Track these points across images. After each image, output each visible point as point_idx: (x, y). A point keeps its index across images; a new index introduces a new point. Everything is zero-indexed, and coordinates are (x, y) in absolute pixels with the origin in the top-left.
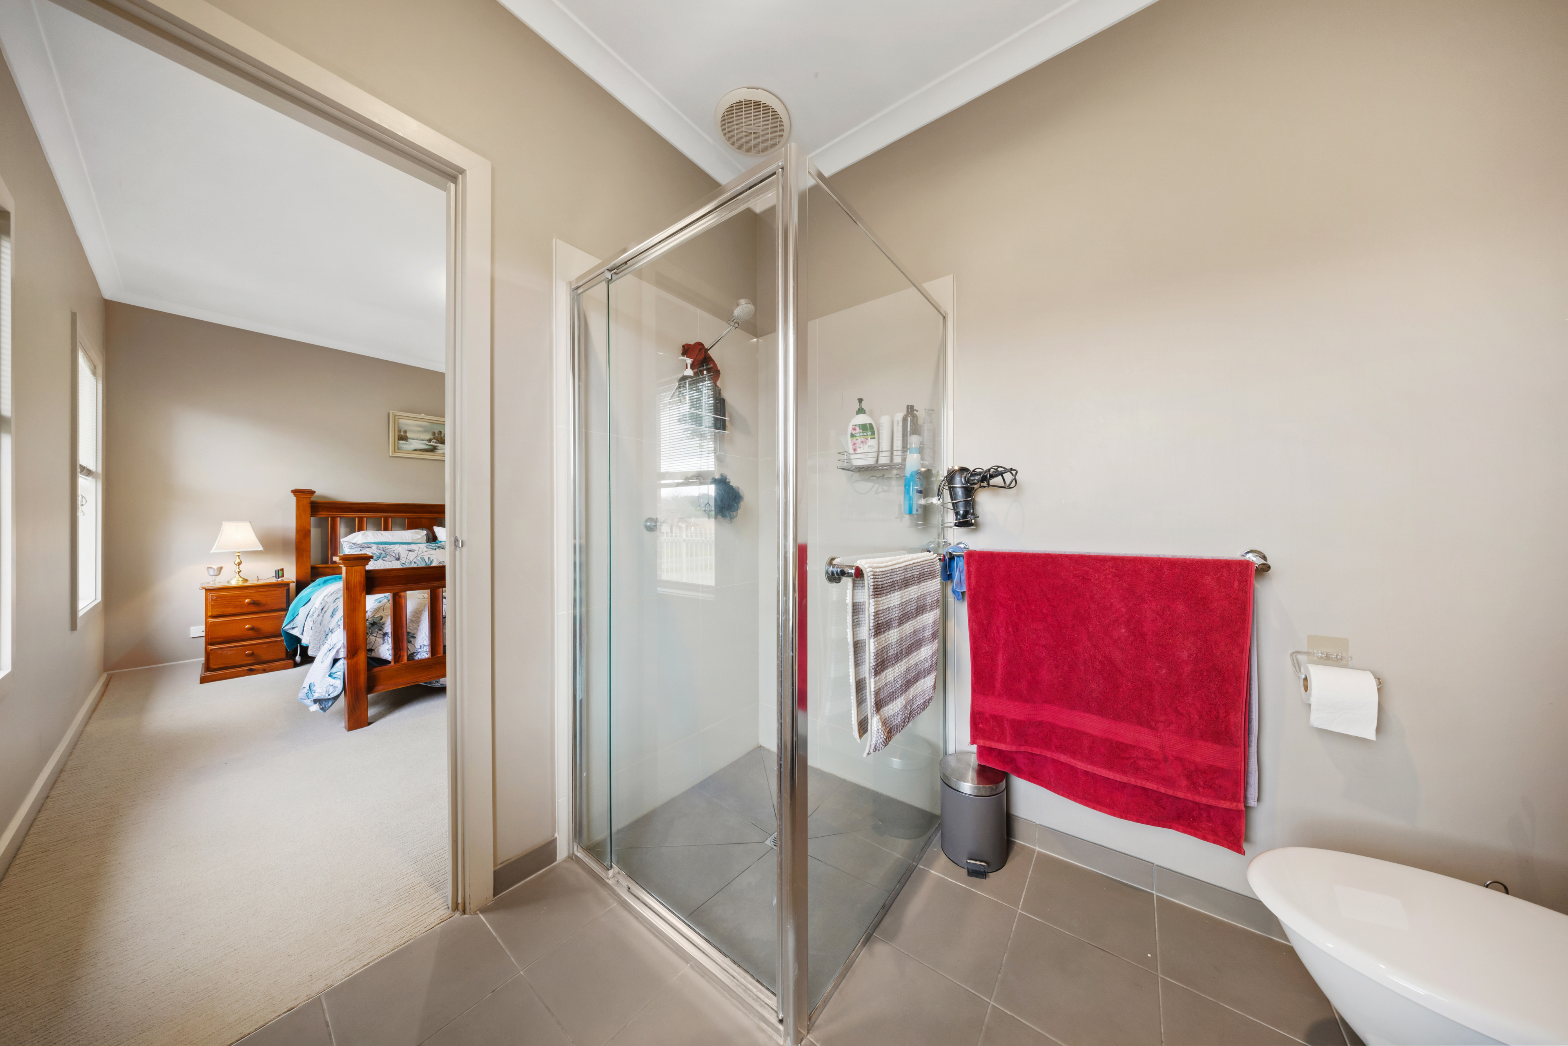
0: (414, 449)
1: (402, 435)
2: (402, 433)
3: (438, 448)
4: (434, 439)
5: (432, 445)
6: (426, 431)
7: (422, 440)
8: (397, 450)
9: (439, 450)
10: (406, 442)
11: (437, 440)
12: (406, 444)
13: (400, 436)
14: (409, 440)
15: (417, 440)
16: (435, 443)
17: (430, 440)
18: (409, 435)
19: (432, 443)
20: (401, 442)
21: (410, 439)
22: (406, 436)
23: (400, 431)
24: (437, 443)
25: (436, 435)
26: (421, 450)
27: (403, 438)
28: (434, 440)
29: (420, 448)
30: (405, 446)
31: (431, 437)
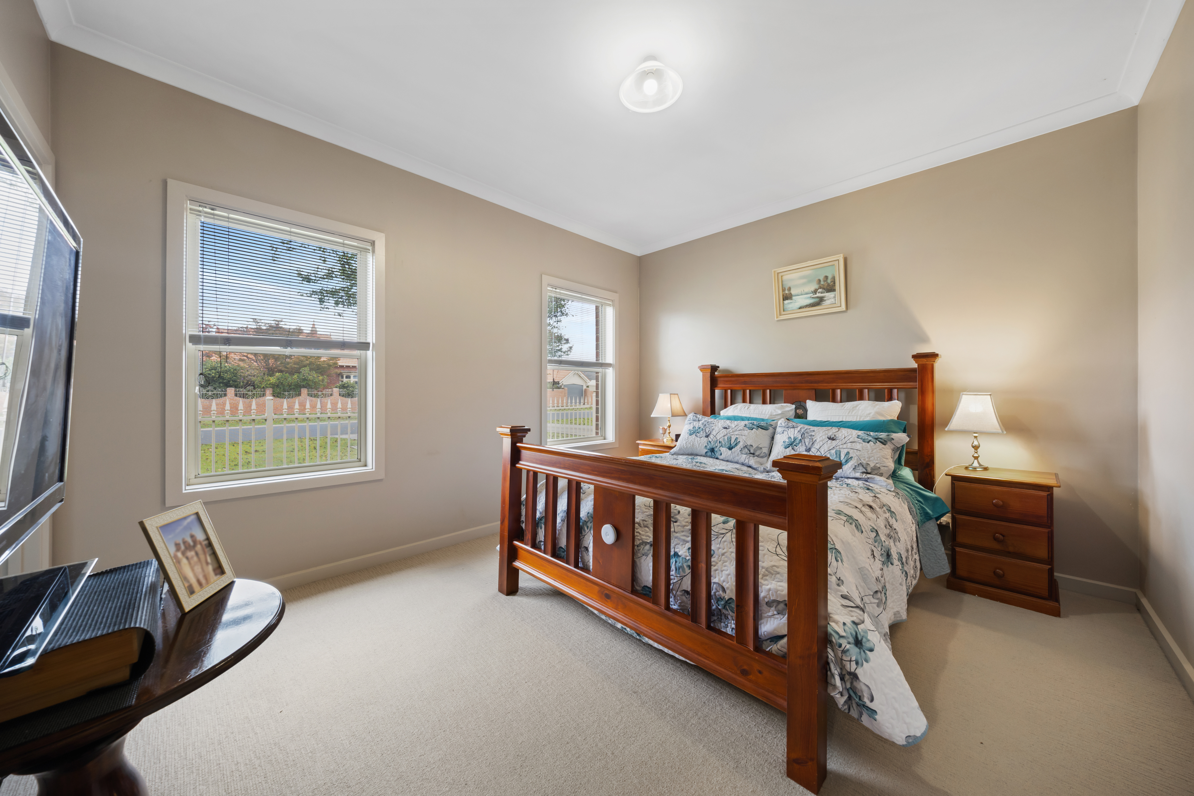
0: (799, 307)
1: (786, 294)
2: (787, 292)
3: (825, 299)
4: (820, 288)
5: (817, 297)
6: (810, 282)
7: (807, 294)
8: (783, 313)
9: (827, 301)
10: (791, 301)
11: (823, 289)
12: (791, 303)
13: (785, 295)
14: (794, 298)
15: (802, 295)
16: (822, 293)
17: (815, 292)
18: (793, 292)
19: (818, 295)
20: (786, 302)
21: (794, 296)
22: (791, 294)
23: (784, 290)
24: (823, 293)
25: (822, 283)
26: (806, 306)
27: (787, 297)
28: (820, 290)
29: (805, 304)
30: (790, 306)
31: (817, 287)
